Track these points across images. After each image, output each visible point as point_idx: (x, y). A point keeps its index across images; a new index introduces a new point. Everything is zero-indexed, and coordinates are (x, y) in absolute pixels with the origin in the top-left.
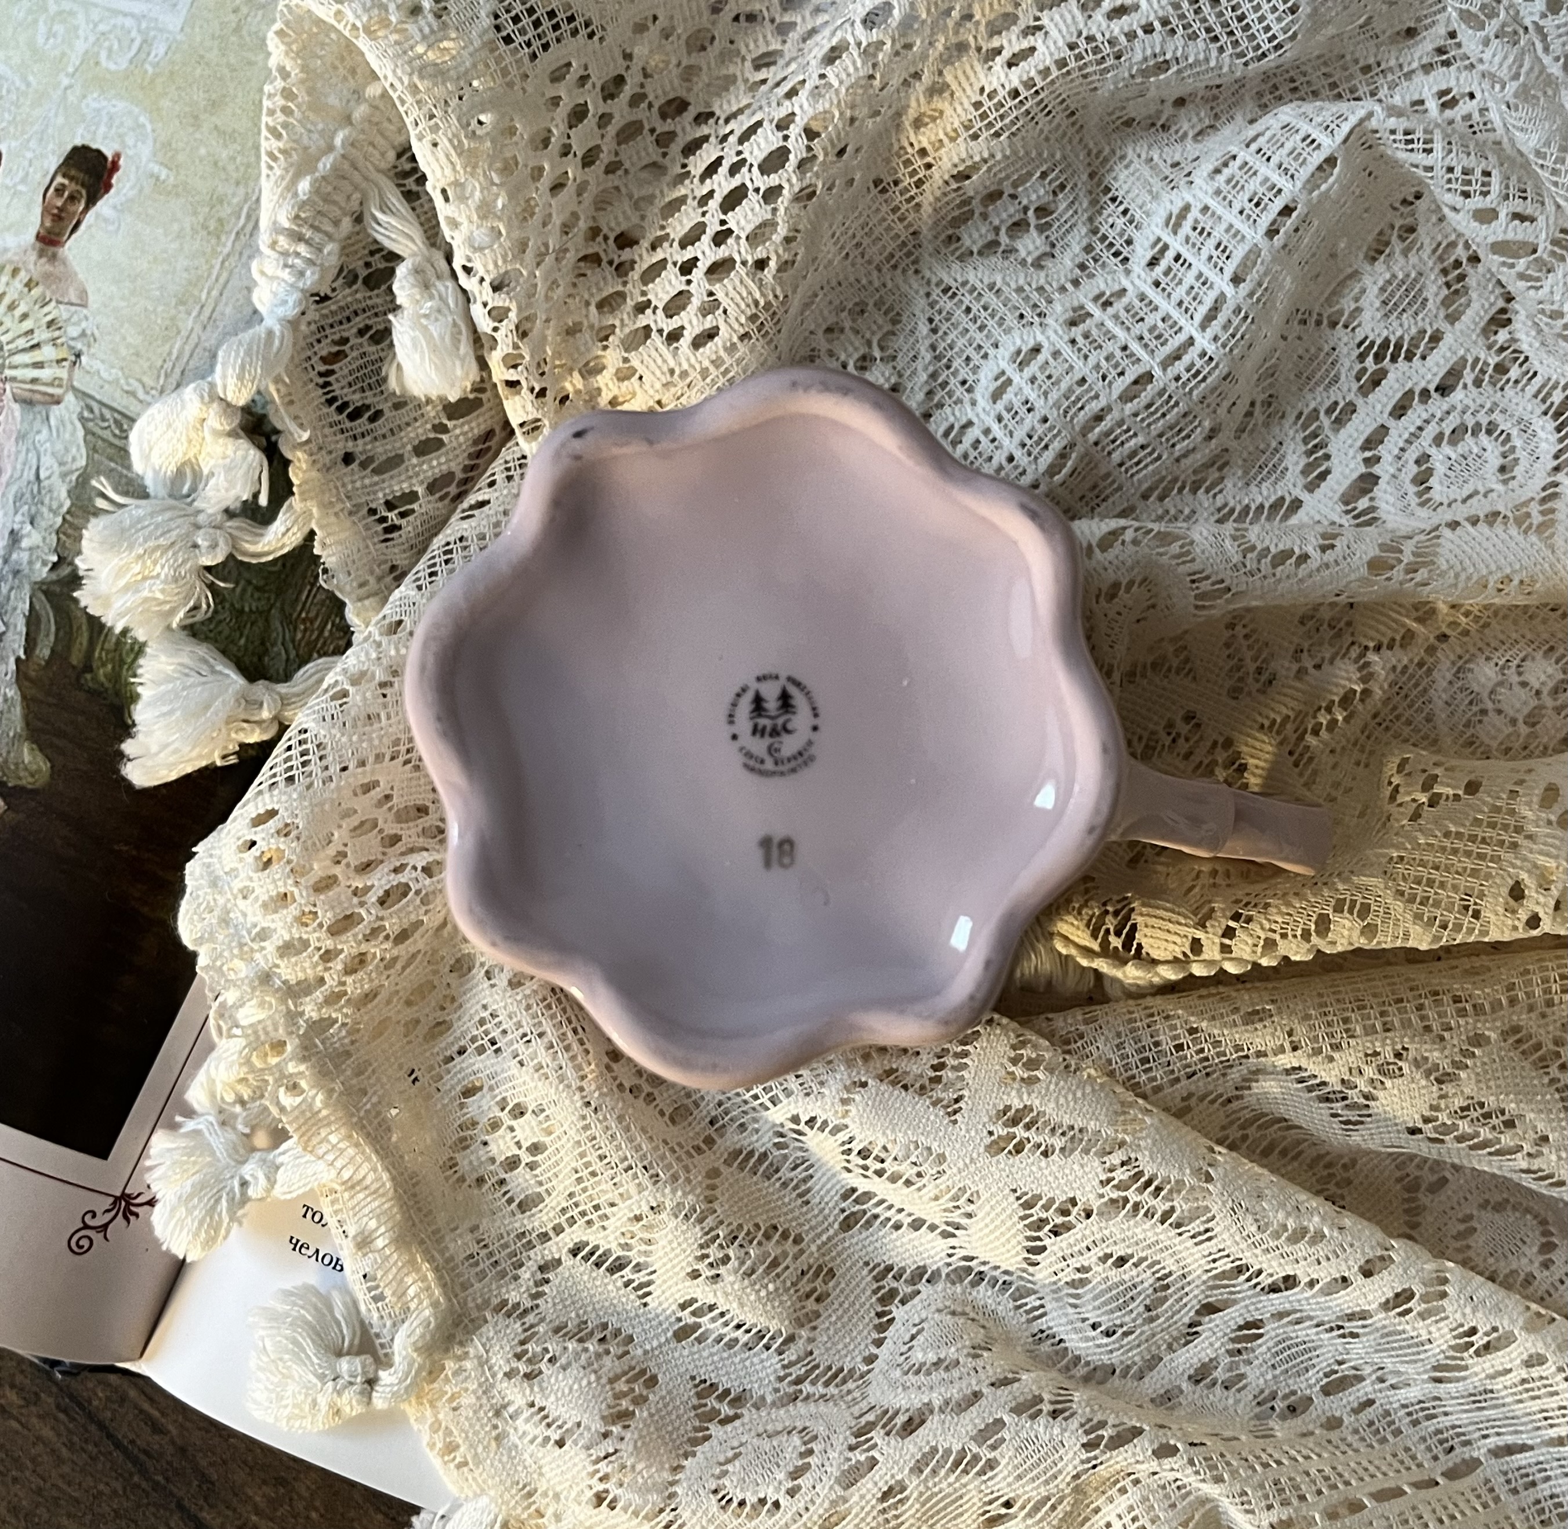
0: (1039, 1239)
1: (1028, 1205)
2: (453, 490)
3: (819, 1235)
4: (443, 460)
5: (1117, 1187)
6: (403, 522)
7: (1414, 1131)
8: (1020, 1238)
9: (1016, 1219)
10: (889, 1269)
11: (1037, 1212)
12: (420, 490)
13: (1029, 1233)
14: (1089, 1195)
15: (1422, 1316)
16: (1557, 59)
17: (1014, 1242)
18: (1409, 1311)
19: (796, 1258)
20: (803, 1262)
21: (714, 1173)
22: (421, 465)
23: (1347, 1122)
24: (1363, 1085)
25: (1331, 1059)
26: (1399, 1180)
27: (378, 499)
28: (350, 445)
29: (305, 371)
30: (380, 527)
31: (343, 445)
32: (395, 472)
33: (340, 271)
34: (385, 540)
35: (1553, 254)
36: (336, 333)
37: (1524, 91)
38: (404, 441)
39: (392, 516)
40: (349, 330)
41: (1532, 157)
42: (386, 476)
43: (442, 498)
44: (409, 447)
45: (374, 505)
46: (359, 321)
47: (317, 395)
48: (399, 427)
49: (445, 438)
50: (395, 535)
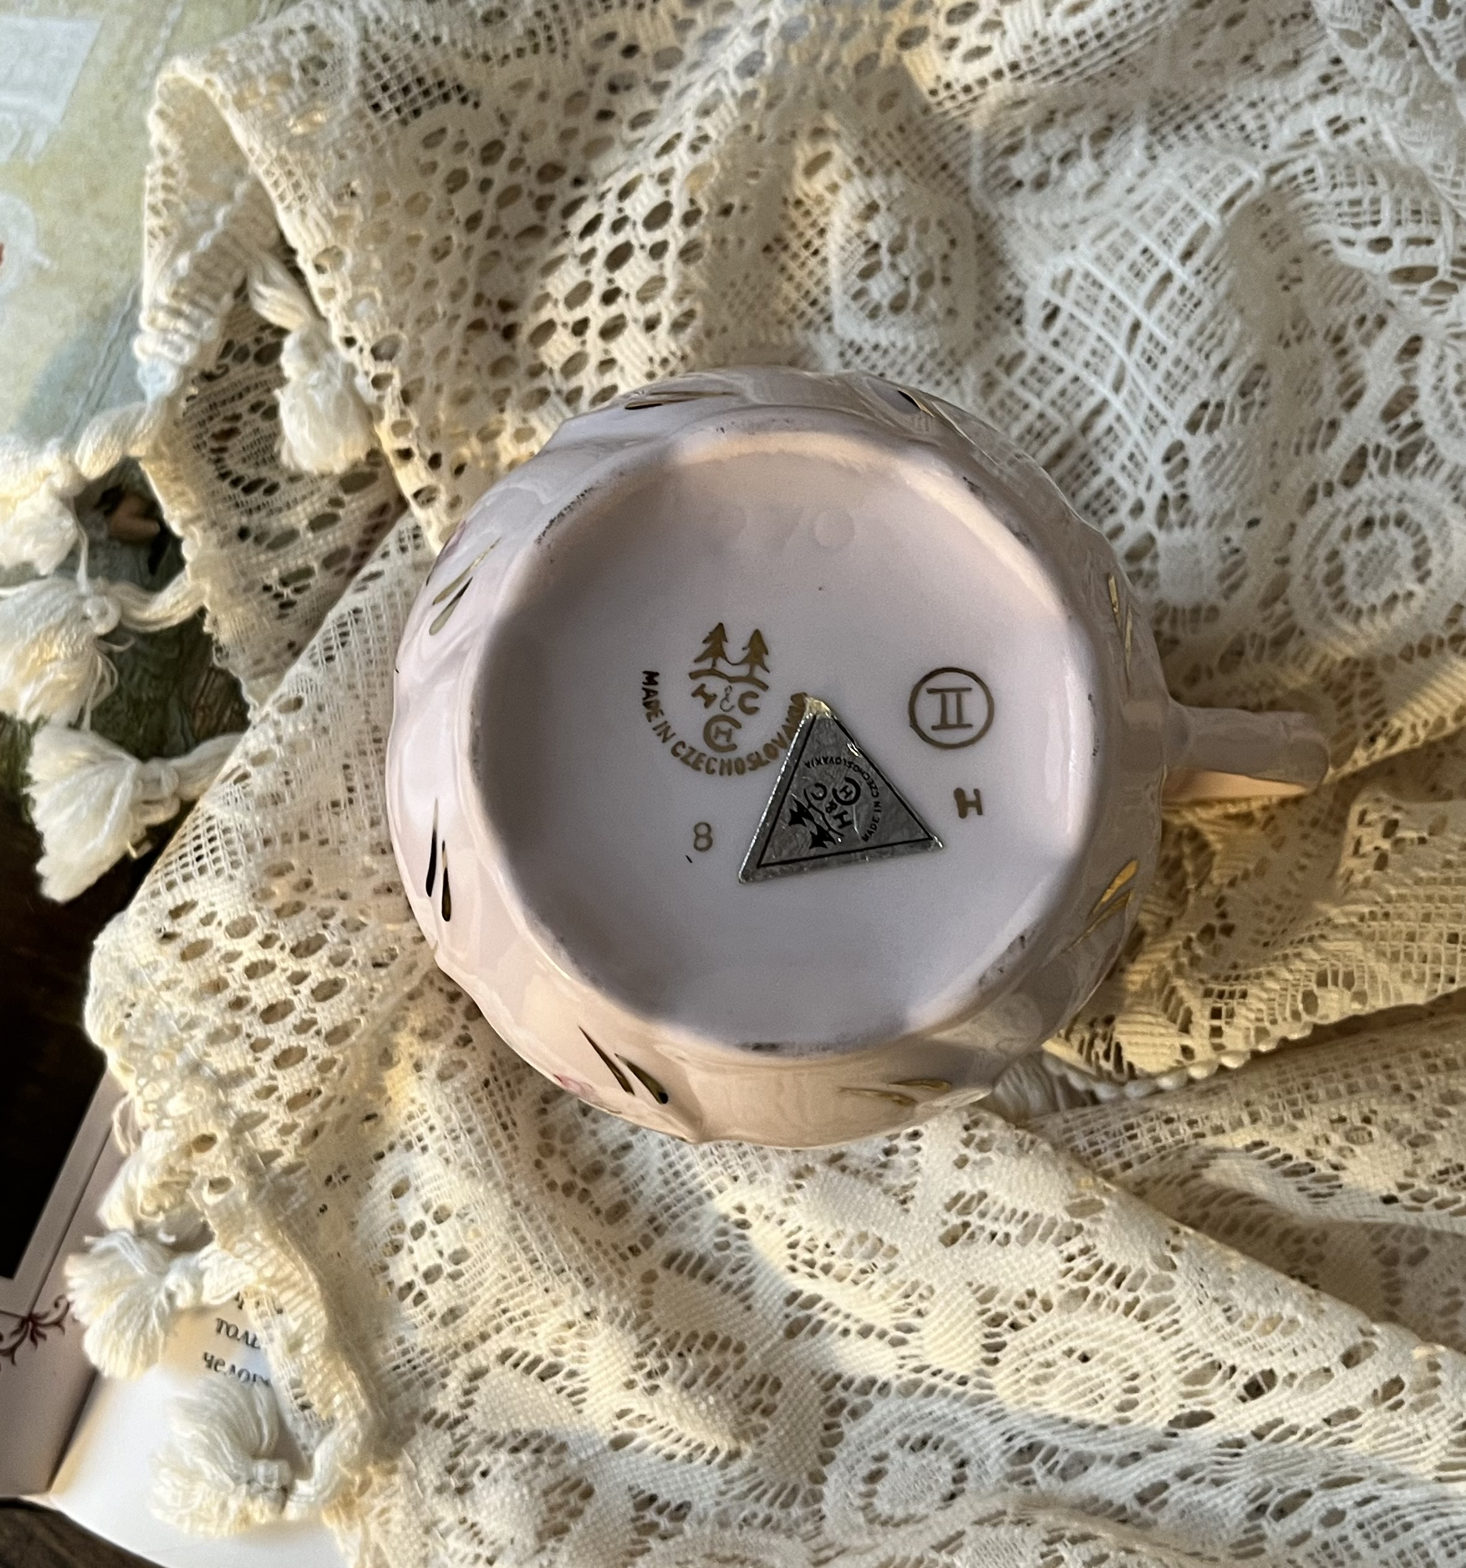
0: (998, 1335)
1: (984, 1300)
2: (348, 564)
3: (762, 1343)
4: (338, 534)
5: (1077, 1278)
6: (298, 598)
7: (1389, 1200)
8: (978, 1335)
9: (972, 1314)
10: (838, 1377)
11: (995, 1307)
12: (315, 565)
13: (987, 1330)
14: (1049, 1286)
15: (1416, 1408)
16: (1449, 65)
17: (971, 1341)
18: (1400, 1403)
19: (737, 1367)
20: (745, 1372)
21: (649, 1277)
22: (316, 539)
23: (1317, 1195)
24: (1328, 1153)
25: (1294, 1129)
26: (1376, 1253)
27: (273, 576)
28: (244, 520)
29: (197, 447)
30: (275, 604)
31: (237, 520)
32: (291, 547)
33: (228, 347)
34: (281, 617)
35: (1454, 274)
36: (228, 410)
37: (1414, 108)
38: (299, 517)
39: (287, 592)
40: (242, 407)
41: (1429, 172)
42: (282, 551)
43: (337, 573)
44: (305, 522)
45: (269, 582)
46: (251, 398)
47: (210, 471)
48: (296, 502)
49: (341, 512)
50: (290, 611)
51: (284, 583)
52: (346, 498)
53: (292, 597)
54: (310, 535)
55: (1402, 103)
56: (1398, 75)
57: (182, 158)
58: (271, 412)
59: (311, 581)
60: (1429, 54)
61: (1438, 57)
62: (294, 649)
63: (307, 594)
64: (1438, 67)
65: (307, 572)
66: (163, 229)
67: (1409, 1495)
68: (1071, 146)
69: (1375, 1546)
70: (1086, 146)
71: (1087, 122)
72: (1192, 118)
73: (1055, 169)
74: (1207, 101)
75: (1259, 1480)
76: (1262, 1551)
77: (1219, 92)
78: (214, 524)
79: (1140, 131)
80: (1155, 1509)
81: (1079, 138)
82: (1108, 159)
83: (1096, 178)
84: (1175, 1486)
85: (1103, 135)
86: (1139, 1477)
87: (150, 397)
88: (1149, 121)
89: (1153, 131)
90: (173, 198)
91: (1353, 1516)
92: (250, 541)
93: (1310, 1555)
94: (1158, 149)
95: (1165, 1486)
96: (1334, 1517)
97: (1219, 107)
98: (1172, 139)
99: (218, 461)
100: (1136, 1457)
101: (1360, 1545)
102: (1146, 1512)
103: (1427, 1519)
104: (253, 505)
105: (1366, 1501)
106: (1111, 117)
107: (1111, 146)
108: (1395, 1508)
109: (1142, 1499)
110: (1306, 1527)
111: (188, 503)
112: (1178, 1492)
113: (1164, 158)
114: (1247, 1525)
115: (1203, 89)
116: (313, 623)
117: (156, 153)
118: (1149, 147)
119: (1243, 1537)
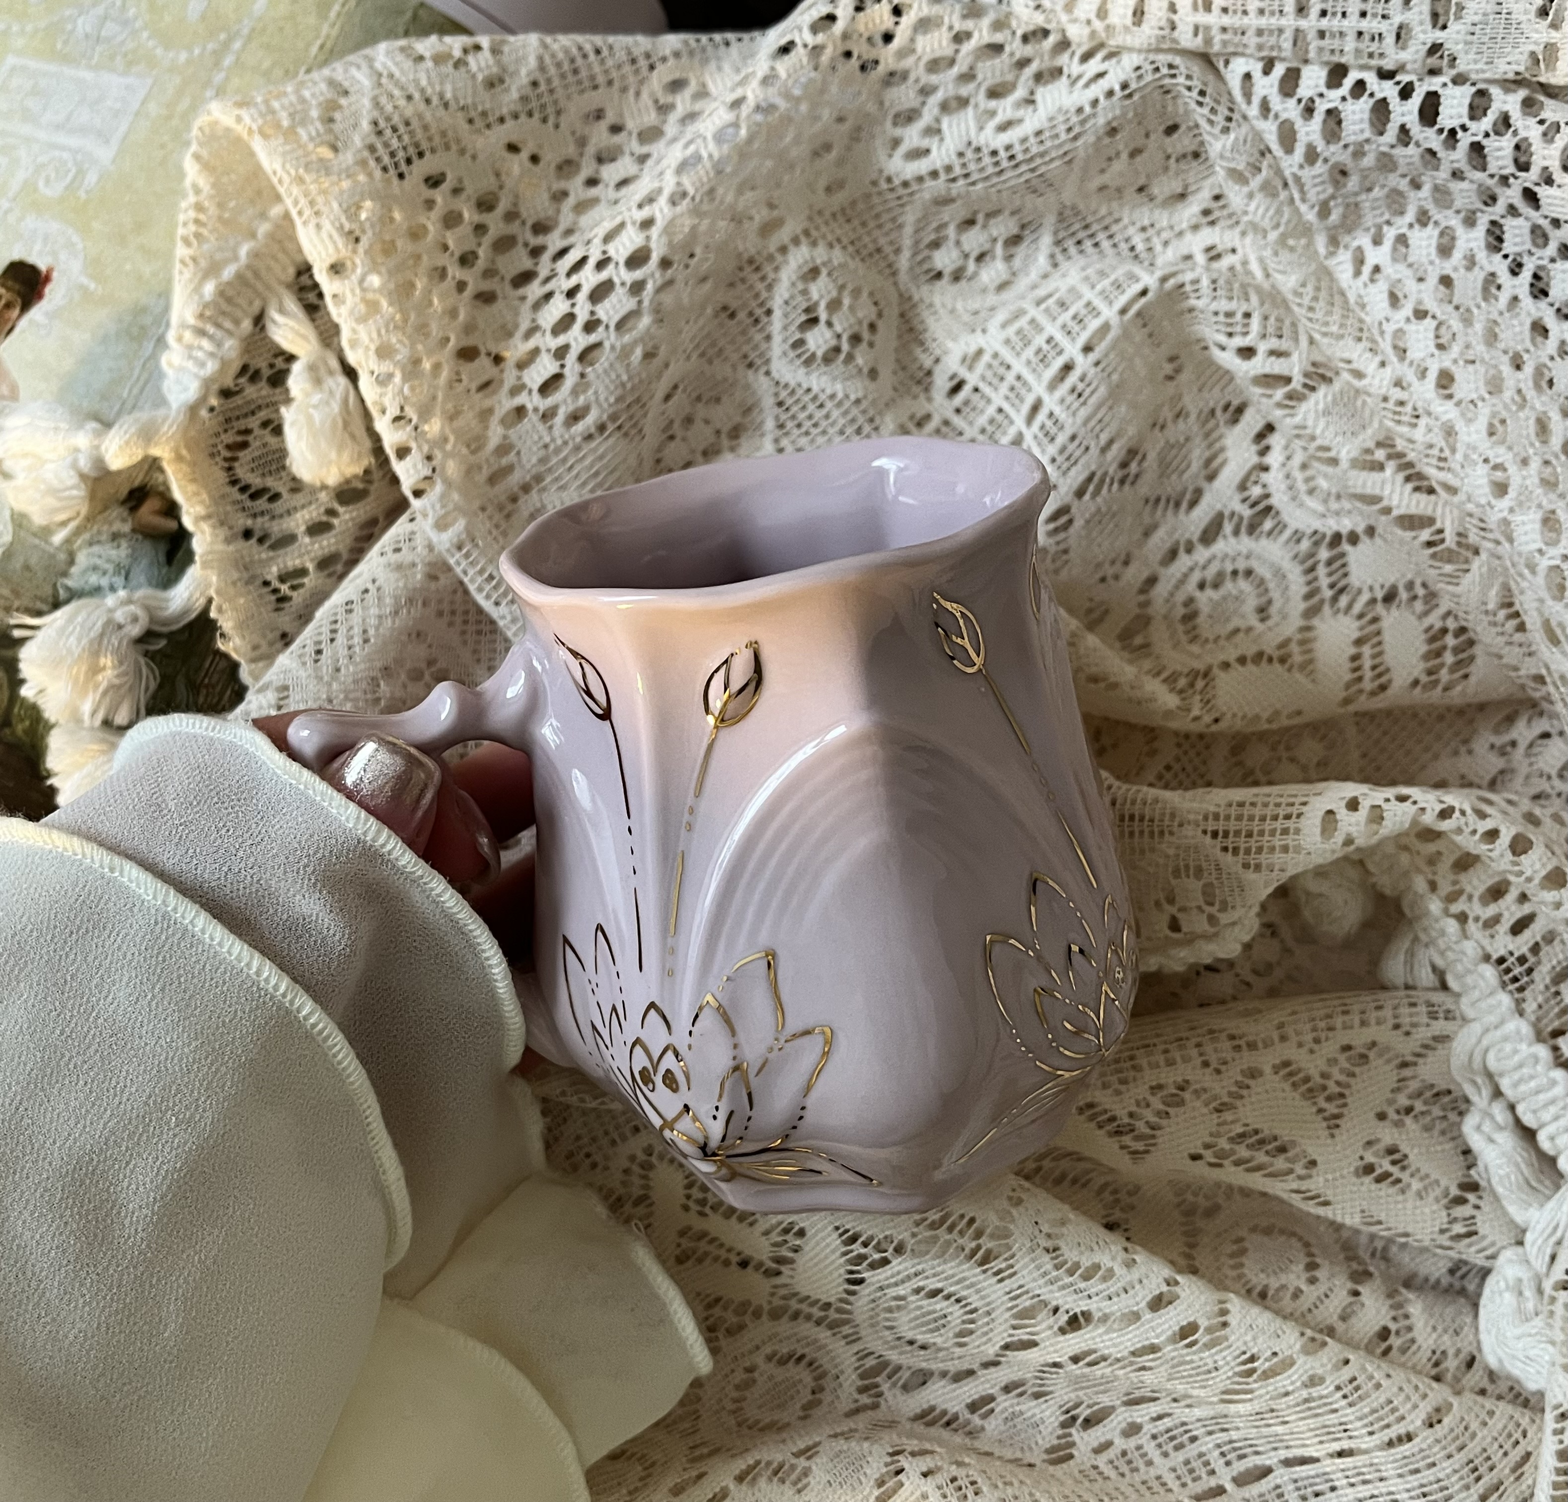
0: (858, 1272)
1: (849, 1242)
2: (339, 568)
4: (332, 541)
5: (930, 1227)
7: (1195, 1157)
9: (838, 1254)
11: (857, 1248)
12: (310, 566)
13: (850, 1267)
14: (905, 1233)
15: (1207, 1346)
18: (1194, 1343)
22: (312, 543)
23: (1135, 1152)
24: (1149, 1116)
25: (1119, 1092)
26: (1178, 1206)
27: (272, 572)
28: (249, 522)
29: (212, 455)
30: (273, 598)
31: (243, 521)
32: (289, 549)
33: (244, 369)
34: (277, 610)
35: (1305, 385)
36: (242, 424)
37: (1282, 240)
38: (298, 522)
39: (284, 588)
40: (253, 423)
41: (1290, 297)
42: (281, 552)
43: (330, 575)
44: (303, 528)
45: (269, 578)
46: (263, 415)
47: (221, 476)
48: (295, 509)
49: (335, 521)
50: (286, 605)
51: (282, 579)
52: (341, 509)
53: (289, 593)
54: (307, 540)
55: (1273, 236)
56: (1271, 212)
57: (212, 197)
58: (278, 431)
59: (306, 580)
60: (1297, 196)
61: (1304, 200)
62: (286, 639)
63: (301, 591)
64: (1303, 208)
65: (302, 572)
66: (194, 259)
67: (1197, 1412)
68: (987, 246)
69: (1166, 1455)
70: (999, 249)
71: (1003, 227)
72: (1092, 236)
73: (971, 266)
74: (1107, 222)
75: (1072, 1395)
76: (1071, 1457)
77: (1116, 215)
78: (222, 523)
79: (1046, 240)
80: (985, 1416)
81: (995, 240)
82: (1017, 262)
83: (1005, 276)
84: (1001, 1398)
85: (1015, 240)
86: (971, 1390)
87: (174, 406)
88: (1055, 233)
89: (1058, 243)
90: (205, 232)
91: (1149, 1428)
92: (253, 541)
93: (1111, 1462)
94: (1060, 257)
95: (991, 1399)
96: (1133, 1430)
97: (1115, 228)
98: (1073, 250)
99: (230, 469)
100: (971, 1373)
101: (1154, 1454)
102: (976, 1420)
103: (1210, 1433)
104: (258, 510)
105: (1160, 1417)
106: (1023, 227)
107: (1021, 251)
108: (1184, 1424)
109: (973, 1407)
110: (1108, 1437)
111: (202, 502)
112: (1004, 1403)
113: (1064, 265)
114: (1060, 1432)
115: (1103, 211)
116: (305, 617)
117: (191, 193)
118: (1052, 256)
119: (1056, 1442)
